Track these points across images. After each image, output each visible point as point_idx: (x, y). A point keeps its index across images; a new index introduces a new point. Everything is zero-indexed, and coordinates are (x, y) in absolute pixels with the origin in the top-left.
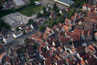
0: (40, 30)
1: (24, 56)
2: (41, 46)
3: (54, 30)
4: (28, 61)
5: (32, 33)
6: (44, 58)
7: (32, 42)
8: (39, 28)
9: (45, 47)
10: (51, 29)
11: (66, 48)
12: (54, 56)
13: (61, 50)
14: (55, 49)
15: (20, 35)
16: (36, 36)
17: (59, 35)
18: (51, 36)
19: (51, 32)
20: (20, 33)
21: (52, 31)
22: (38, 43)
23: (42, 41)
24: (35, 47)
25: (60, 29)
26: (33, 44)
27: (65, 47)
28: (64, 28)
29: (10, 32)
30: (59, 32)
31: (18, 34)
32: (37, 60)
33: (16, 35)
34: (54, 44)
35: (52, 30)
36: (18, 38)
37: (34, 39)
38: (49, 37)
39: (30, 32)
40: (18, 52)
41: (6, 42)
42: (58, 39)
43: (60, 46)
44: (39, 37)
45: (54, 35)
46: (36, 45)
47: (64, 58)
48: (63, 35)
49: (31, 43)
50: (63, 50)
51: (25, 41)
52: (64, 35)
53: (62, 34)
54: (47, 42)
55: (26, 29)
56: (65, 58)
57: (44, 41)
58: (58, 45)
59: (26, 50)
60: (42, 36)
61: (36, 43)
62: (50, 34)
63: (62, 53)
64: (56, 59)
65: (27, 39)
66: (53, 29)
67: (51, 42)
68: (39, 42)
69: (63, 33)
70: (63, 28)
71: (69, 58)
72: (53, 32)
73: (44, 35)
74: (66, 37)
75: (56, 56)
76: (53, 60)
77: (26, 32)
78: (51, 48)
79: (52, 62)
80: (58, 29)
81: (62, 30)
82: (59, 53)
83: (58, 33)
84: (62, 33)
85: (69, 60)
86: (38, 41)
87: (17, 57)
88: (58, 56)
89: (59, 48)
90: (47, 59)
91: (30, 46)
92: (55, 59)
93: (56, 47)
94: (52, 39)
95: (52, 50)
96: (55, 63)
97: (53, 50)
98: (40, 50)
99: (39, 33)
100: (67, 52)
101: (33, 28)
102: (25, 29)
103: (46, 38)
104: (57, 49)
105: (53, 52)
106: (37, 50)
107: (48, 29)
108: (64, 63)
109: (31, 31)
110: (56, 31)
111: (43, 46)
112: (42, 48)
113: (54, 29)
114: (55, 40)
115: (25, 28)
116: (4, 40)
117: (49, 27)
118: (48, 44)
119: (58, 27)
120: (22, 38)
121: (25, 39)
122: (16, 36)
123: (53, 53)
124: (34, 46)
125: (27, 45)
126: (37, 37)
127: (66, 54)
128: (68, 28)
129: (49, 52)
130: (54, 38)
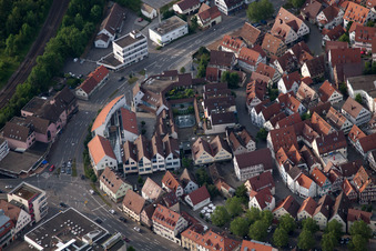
0: (254, 16)
1: (192, 112)
2: (256, 76)
3: (307, 19)
4: (207, 132)
5: (220, 30)
6: (268, 125)
7: (220, 63)
8: (250, 10)
9: (270, 82)
10: (297, 14)
11: (354, 89)
12: (304, 118)
13: (335, 96)
14: (309, 89)
15: (176, 33)
16: (239, 41)
17: (326, 38)
18: (296, 42)
19: (294, 25)
20: (174, 28)
21: (300, 23)
22: (244, 65)
23: (259, 59)
24: (233, 82)
25: (331, 14)
26: (223, 70)
27: (349, 86)
28: (348, 11)
29: (136, 22)
30: (326, 27)
31: (167, 32)
32: (242, 129)
33: (161, 35)
34: (305, 72)
35: (301, 18)
36: (170, 44)
37: (230, 51)
38: (289, 46)
39: (214, 23)
40: (168, 96)
41: (121, 59)
42: (323, 53)
43: (331, 81)
44: (249, 43)
45: (305, 38)
46: (235, 72)
47: (344, 123)
48: (342, 37)
49: (217, 64)
50: (340, 95)
51: (194, 56)
52: (347, 40)
53: (338, 37)
54: (278, 65)
55: (200, 11)
56: (350, 124)
57: (269, 61)
58: (320, 75)
59: (199, 90)
60: (260, 40)
61: (237, 68)
62: (291, 36)
63: (337, 108)
64: (316, 128)
65: (204, 50)
66: (304, 17)
67: (293, 64)
68: (247, 61)
69: (343, 32)
70: (341, 12)
71: (363, 126)
72: (303, 28)
73: (267, 37)
74: (354, 46)
75: (315, 115)
76: (301, 132)
77: (199, 22)
78: (293, 88)
79: (299, 139)
80: (321, 17)
81: (337, 20)
82: (328, 106)
83: (322, 32)
84: (339, 33)
85: (363, 135)
86: (244, 60)
87: (164, 116)
88: (323, 116)
89: (326, 86)
90: (278, 126)
91: (212, 78)
92: (310, 130)
93: (313, 82)
94: (298, 54)
95: (298, 95)
96: (311, 142)
97: (301, 93)
98: (253, 94)
99: (251, 30)
100: (356, 104)
101: (226, 11)
102: (196, 11)
103: (275, 50)
104: (319, 92)
105: (303, 102)
106: (240, 94)
107: (284, 15)
108: (345, 142)
109: (218, 20)
110: (316, 24)
111: (263, 78)
112: (261, 86)
113: (308, 14)
114: (310, 58)
115: (194, 9)
116: (115, 52)
117: (288, 7)
118: (281, 71)
119: (323, 9)
120: (185, 46)
121: (194, 52)
122: (160, 37)
123: (301, 106)
124: (228, 75)
125: (203, 74)
126: (242, 43)
127: (353, 112)
128: (362, 13)
129: (287, 101)
130: (305, 50)
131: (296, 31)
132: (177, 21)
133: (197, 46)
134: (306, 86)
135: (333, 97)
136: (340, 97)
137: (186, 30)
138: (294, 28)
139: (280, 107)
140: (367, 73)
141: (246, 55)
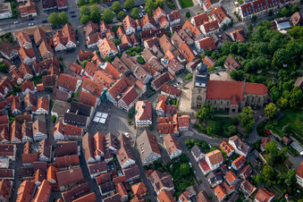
11: (53, 110)
15: (2, 16)
19: (66, 41)
20: (3, 12)
38: (59, 52)
39: (31, 16)
56: (29, 138)
62: (60, 47)
71: (35, 144)
73: (43, 44)
99: (38, 34)
103: (43, 55)
109: (34, 14)
129: (12, 102)
130: (54, 64)
131: (65, 44)
132: (7, 7)
133: (10, 29)
134: (28, 96)
135: (40, 110)
136: (45, 111)
137: (10, 15)
138: (64, 42)
139: (6, 104)
140: (69, 101)
141: (22, 52)
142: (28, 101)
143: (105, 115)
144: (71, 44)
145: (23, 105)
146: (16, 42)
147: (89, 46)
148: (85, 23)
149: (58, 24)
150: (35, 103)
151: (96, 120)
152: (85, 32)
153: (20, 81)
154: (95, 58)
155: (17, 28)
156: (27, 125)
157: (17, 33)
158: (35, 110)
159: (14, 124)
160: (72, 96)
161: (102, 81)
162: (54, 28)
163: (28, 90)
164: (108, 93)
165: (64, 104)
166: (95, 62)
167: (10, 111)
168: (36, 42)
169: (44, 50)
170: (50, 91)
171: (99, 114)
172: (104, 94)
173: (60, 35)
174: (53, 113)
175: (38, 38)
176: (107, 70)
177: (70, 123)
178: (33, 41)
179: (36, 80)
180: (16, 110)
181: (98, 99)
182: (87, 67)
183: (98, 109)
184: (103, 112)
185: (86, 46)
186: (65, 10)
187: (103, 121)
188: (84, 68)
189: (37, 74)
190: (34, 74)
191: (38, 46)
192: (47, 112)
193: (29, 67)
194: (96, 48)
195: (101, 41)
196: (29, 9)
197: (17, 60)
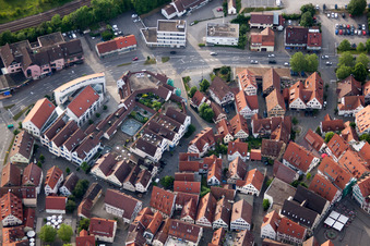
4: (131, 149)
5: (264, 59)
15: (224, 41)
16: (248, 82)
20: (225, 35)
29: (215, 10)
31: (216, 35)
39: (264, 50)
47: (218, 220)
50: (255, 189)
56: (224, 223)
58: (272, 158)
62: (297, 103)
68: (238, 104)
73: (274, 93)
86: (237, 101)
98: (196, 140)
99: (270, 78)
103: (270, 108)
109: (270, 49)
120: (222, 56)
126: (249, 85)
127: (235, 214)
129: (210, 165)
130: (284, 126)
131: (306, 102)
132: (233, 30)
133: (231, 62)
134: (235, 162)
135: (249, 187)
136: (255, 191)
137: (236, 43)
138: (306, 98)
139: (201, 166)
140: (295, 184)
141: (241, 98)
142: (233, 170)
143: (344, 219)
144: (315, 103)
145: (225, 174)
146: (235, 83)
147: (341, 113)
148: (343, 78)
149: (302, 71)
150: (243, 175)
151: (329, 222)
152: (339, 91)
153: (228, 138)
154: (347, 130)
155: (241, 62)
156: (226, 203)
157: (239, 70)
158: (241, 186)
159: (207, 196)
160: (301, 178)
161: (351, 167)
162: (295, 74)
163: (237, 154)
164: (356, 187)
165: (286, 187)
166: (346, 137)
167: (204, 177)
168: (265, 88)
169: (273, 102)
170: (269, 163)
171: (335, 215)
172: (350, 188)
173: (302, 86)
174: (266, 196)
175: (268, 83)
176: (361, 153)
177: (290, 217)
178: (260, 87)
179: (251, 142)
180: (214, 178)
181: (339, 192)
182: (333, 141)
183: (335, 207)
184: (341, 212)
185: (337, 111)
186: (317, 52)
187: (339, 227)
188: (327, 142)
189: (256, 135)
190: (250, 134)
191: (265, 95)
192: (258, 193)
193: (246, 123)
194: (351, 118)
195: (361, 108)
196: (265, 39)
197: (230, 108)
